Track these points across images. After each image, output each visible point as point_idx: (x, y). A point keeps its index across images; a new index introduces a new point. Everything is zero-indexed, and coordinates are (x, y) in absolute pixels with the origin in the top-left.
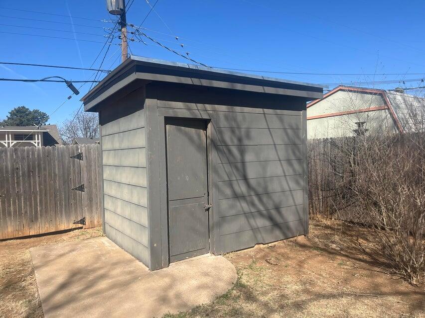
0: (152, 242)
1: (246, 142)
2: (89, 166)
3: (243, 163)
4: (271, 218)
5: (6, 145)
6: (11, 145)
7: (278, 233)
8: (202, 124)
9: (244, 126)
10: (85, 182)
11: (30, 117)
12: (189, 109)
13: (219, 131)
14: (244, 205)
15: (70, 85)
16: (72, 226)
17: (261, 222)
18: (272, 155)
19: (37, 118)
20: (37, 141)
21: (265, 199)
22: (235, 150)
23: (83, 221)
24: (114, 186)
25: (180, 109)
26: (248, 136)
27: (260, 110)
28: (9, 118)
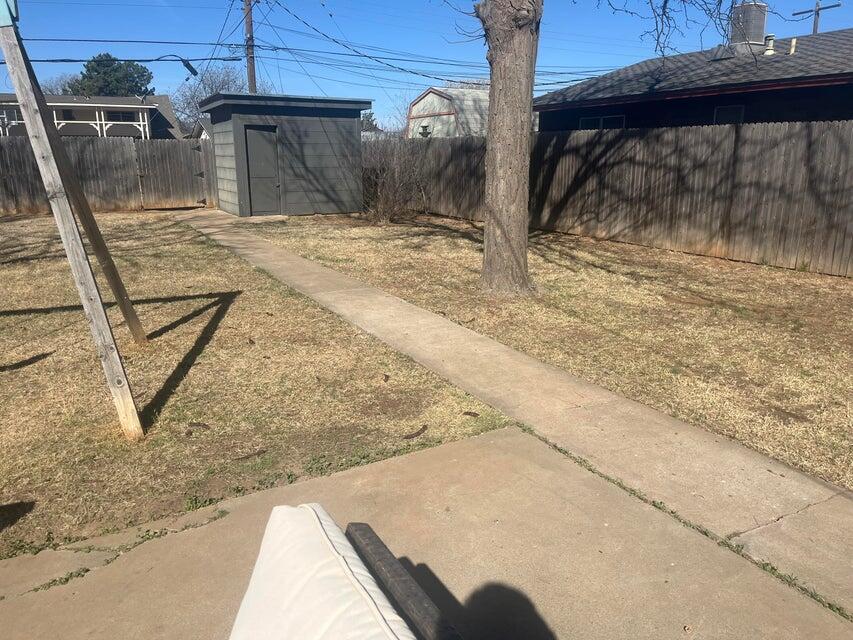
0: (239, 201)
1: (304, 139)
2: (206, 156)
3: (303, 155)
4: (326, 194)
5: (98, 128)
6: (105, 129)
7: (332, 205)
8: (272, 129)
9: (302, 129)
10: (204, 170)
11: (119, 75)
12: (262, 119)
13: (283, 132)
14: (303, 183)
15: (187, 64)
16: (196, 205)
17: (319, 197)
18: (328, 151)
19: (132, 76)
20: (141, 123)
21: (321, 181)
22: (296, 146)
23: (204, 202)
24: (222, 171)
25: (255, 119)
26: (306, 134)
27: (317, 118)
28: (84, 76)
